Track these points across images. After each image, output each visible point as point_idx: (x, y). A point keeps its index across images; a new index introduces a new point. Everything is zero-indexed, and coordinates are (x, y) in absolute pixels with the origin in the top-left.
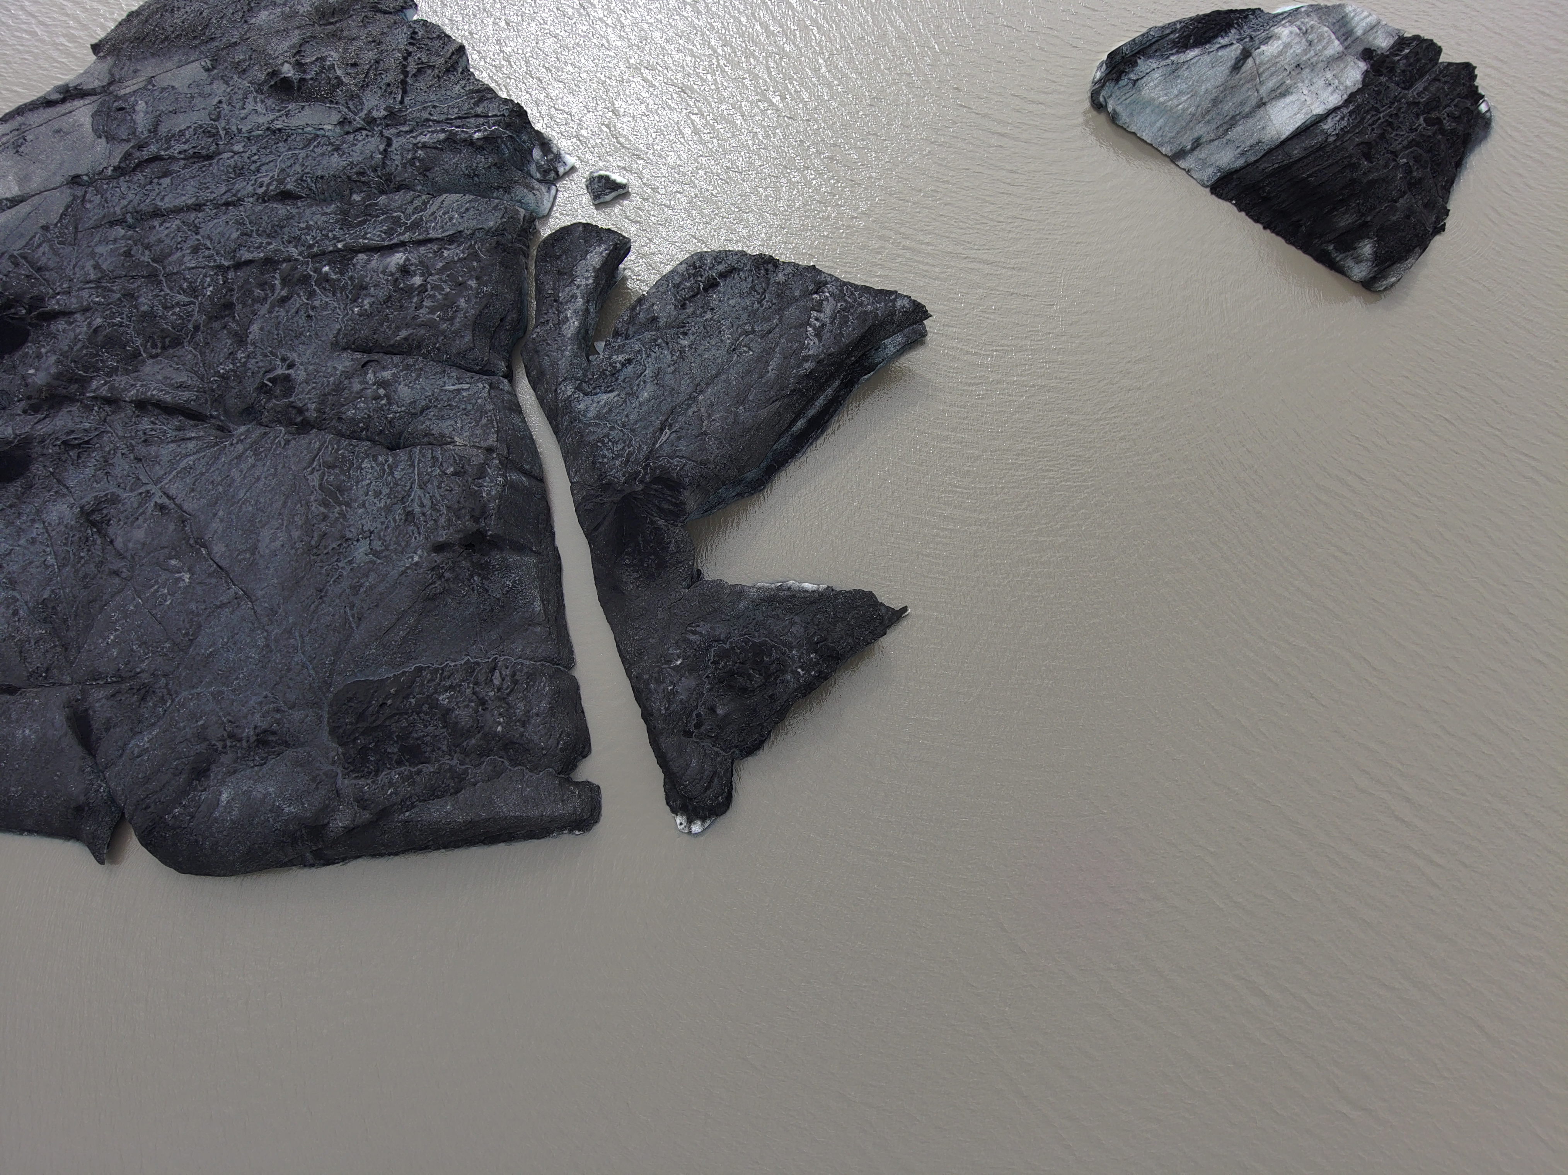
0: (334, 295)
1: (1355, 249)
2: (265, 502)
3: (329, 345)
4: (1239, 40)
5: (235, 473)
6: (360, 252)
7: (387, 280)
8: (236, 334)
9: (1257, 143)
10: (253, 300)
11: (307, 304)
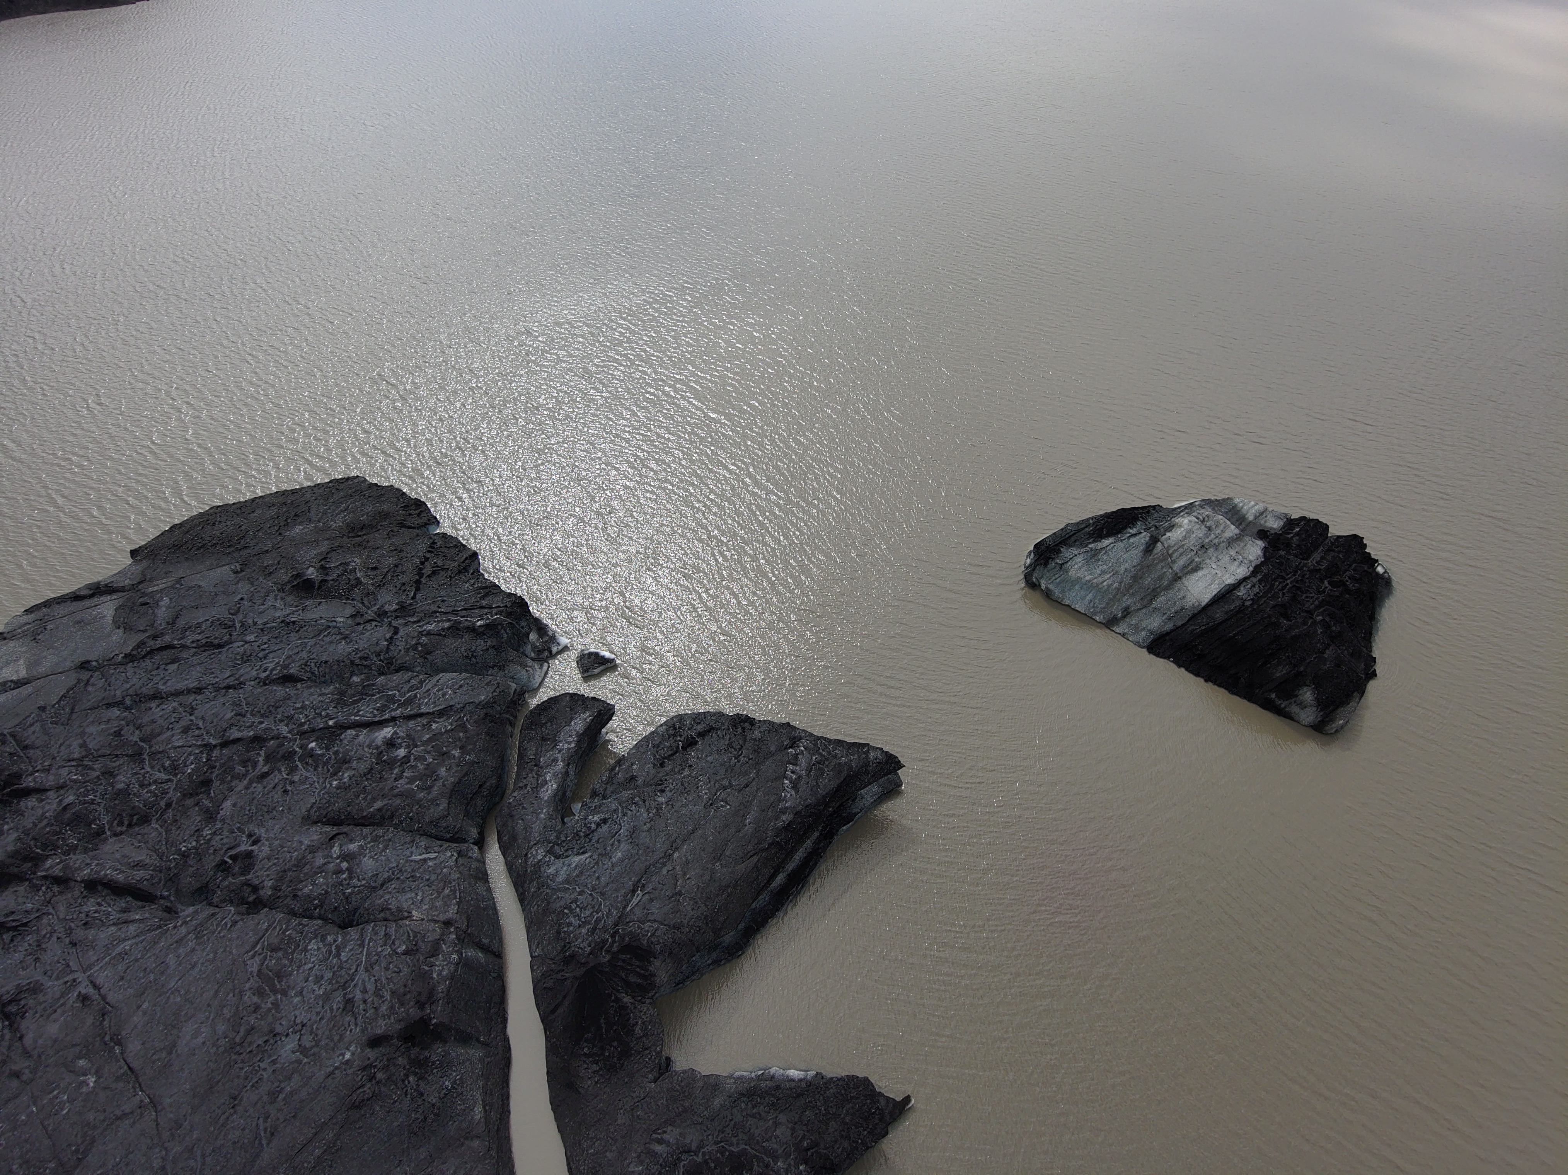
0: (315, 770)
1: (1296, 696)
2: (196, 991)
3: (300, 819)
4: (1146, 530)
5: (171, 960)
6: (349, 728)
7: (372, 753)
8: (207, 810)
9: (1182, 610)
10: (232, 777)
11: (287, 779)
